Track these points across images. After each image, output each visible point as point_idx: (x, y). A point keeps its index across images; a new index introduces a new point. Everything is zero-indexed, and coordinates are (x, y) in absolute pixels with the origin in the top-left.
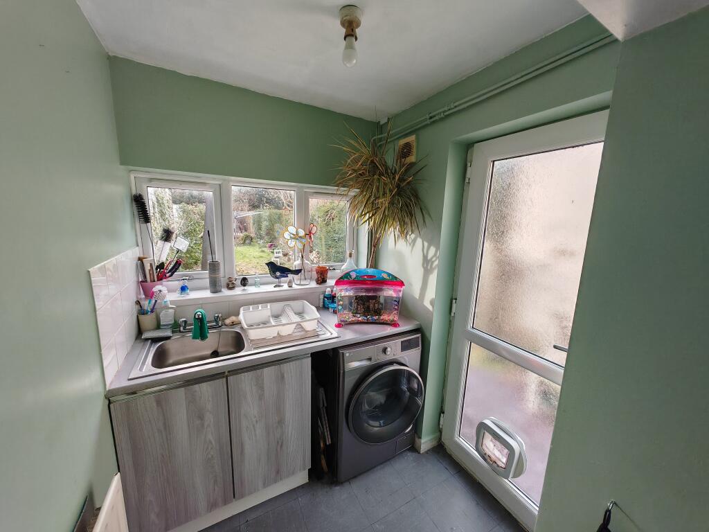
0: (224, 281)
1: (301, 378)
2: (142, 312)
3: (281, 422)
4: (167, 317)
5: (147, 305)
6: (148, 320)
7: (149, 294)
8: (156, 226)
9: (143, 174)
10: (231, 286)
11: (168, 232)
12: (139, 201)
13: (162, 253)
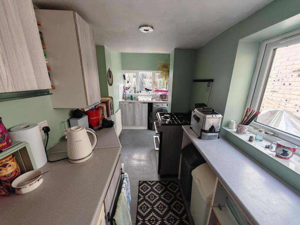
0: (137, 92)
1: (146, 107)
2: (124, 95)
3: (142, 114)
4: (127, 97)
5: (124, 94)
6: (124, 96)
7: (125, 92)
8: (126, 81)
9: (125, 71)
11: (128, 82)
12: (124, 76)
13: (127, 85)
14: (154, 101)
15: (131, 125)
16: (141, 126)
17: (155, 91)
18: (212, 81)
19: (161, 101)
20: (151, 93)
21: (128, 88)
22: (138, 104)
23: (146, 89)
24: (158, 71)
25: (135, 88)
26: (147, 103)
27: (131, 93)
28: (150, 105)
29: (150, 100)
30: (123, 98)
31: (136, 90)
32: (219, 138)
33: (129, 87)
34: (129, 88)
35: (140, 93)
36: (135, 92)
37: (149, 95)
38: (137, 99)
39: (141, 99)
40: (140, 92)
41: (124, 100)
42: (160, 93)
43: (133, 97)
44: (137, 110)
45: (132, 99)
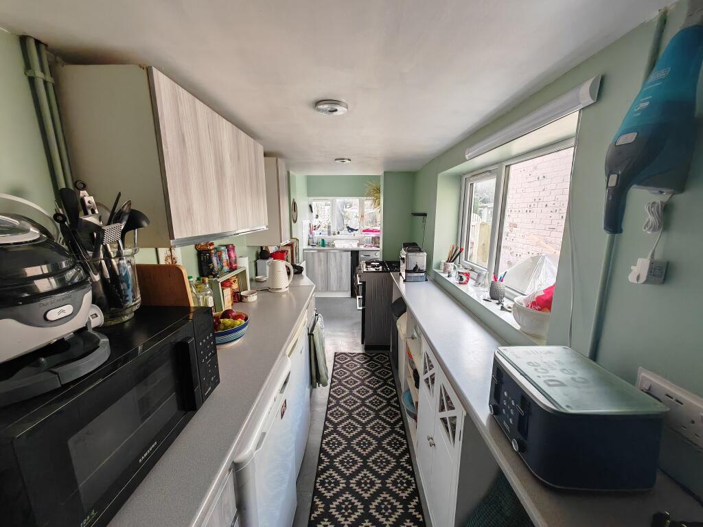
0: (332, 233)
1: (347, 258)
2: (310, 238)
3: (341, 271)
4: (315, 241)
5: (311, 236)
6: (311, 240)
7: (311, 233)
8: (314, 214)
9: (311, 198)
10: (334, 234)
11: (317, 216)
12: (311, 206)
13: (315, 222)
14: (362, 247)
15: (322, 288)
16: (340, 291)
17: (364, 231)
18: (425, 215)
19: (374, 248)
20: (358, 234)
21: (315, 228)
22: (335, 253)
23: (348, 227)
24: (368, 198)
25: (329, 227)
26: (348, 251)
27: (321, 235)
28: (355, 254)
29: (354, 246)
30: (309, 245)
31: (332, 230)
32: (426, 280)
33: (320, 226)
34: (318, 227)
35: (337, 236)
36: (329, 234)
37: (354, 238)
38: (334, 245)
39: (339, 245)
40: (338, 233)
41: (310, 247)
42: (373, 235)
43: (326, 242)
44: (332, 263)
45: (323, 245)
